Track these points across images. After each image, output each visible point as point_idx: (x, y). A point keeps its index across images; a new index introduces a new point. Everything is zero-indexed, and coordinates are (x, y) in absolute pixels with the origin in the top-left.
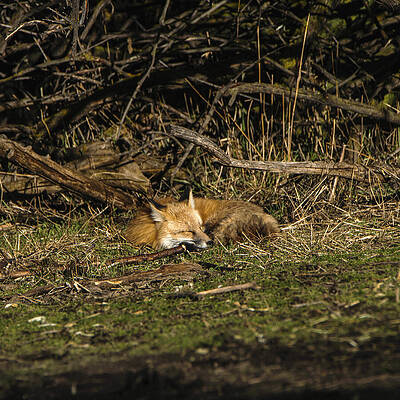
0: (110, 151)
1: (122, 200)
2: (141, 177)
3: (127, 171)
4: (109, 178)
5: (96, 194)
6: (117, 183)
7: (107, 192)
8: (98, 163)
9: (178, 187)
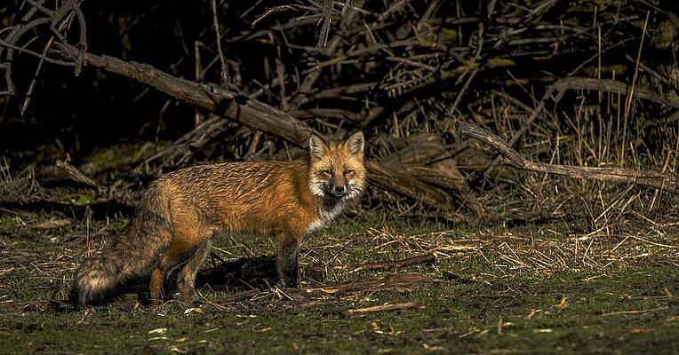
0: (437, 144)
1: (434, 198)
2: (456, 174)
3: (442, 167)
4: (423, 173)
5: (404, 189)
6: (431, 179)
7: (417, 188)
8: (422, 156)
9: (502, 186)
